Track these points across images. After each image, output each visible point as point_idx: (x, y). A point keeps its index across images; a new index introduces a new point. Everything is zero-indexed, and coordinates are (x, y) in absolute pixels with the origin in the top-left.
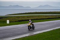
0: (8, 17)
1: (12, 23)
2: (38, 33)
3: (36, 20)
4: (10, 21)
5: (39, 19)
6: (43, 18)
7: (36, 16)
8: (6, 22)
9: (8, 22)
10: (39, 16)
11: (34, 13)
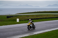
0: (18, 16)
1: (22, 22)
2: (47, 31)
3: (45, 19)
4: (20, 20)
5: (47, 18)
6: (52, 17)
7: (44, 15)
8: (16, 20)
9: (18, 20)
10: (47, 15)
11: (43, 12)
